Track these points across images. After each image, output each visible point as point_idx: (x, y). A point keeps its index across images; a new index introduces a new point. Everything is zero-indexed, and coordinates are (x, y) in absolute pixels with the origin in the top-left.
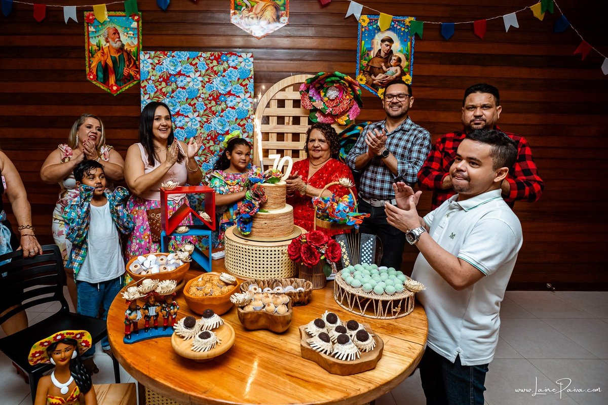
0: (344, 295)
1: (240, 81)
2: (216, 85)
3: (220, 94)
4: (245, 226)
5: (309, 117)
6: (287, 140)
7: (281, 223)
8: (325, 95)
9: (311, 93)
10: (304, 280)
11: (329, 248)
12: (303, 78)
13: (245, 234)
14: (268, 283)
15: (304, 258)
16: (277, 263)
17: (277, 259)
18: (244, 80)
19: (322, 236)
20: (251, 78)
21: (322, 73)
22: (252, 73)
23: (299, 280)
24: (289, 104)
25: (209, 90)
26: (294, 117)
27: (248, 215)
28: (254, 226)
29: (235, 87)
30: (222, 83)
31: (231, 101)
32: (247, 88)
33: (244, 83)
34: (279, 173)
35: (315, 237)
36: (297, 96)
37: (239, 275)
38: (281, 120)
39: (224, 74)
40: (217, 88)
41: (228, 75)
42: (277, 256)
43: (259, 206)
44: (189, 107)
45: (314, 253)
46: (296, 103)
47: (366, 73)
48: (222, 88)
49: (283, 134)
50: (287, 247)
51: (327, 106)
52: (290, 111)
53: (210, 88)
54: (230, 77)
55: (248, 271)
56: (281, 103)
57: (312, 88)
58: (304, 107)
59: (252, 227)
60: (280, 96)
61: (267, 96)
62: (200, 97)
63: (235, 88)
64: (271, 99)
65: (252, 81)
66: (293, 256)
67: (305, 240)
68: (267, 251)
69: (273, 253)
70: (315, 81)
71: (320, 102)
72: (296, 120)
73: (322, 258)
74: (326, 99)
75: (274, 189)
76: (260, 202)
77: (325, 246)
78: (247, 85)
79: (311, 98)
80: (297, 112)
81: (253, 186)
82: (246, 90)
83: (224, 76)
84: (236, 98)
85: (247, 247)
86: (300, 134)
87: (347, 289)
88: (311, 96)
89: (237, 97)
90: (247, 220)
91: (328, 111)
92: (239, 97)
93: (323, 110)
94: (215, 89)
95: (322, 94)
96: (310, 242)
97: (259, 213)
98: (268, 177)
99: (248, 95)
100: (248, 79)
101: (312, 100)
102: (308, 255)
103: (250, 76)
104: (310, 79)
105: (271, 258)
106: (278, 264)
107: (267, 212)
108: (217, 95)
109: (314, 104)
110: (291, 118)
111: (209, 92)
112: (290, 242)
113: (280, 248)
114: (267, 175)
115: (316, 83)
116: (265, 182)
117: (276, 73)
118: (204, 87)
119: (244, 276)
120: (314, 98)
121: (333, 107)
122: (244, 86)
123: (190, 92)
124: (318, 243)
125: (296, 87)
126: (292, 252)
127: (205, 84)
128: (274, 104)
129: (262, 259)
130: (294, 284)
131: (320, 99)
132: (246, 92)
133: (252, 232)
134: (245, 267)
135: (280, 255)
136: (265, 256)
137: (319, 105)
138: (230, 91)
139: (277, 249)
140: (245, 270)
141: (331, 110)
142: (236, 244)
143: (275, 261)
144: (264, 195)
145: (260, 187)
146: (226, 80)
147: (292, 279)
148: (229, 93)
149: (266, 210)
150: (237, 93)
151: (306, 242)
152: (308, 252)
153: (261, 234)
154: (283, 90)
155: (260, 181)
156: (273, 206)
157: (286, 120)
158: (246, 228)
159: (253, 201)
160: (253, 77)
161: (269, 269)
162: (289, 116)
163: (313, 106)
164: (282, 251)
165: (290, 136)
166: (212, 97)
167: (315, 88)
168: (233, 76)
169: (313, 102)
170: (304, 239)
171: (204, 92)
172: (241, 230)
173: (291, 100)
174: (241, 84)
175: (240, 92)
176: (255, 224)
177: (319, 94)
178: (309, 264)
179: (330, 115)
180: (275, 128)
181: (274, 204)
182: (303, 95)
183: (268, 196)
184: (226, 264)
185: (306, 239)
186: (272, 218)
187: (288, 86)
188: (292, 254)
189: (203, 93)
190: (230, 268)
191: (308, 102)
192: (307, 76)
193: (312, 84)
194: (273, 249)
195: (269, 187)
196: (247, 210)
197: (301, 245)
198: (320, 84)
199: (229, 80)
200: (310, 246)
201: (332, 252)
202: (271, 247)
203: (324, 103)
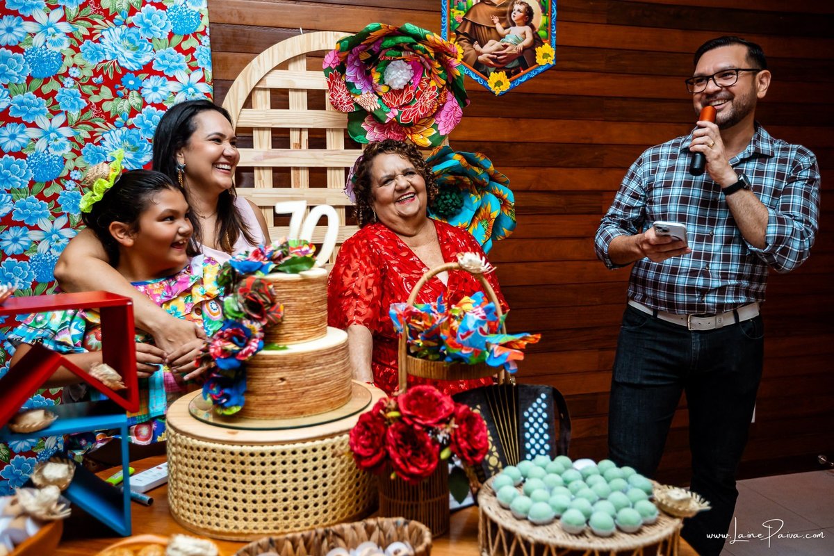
0: (513, 548)
1: (176, 40)
2: (110, 47)
3: (125, 70)
4: (226, 391)
5: (346, 131)
6: (298, 185)
7: (322, 374)
8: (382, 81)
9: (350, 74)
10: (401, 520)
11: (460, 428)
12: (329, 41)
13: (227, 413)
14: (306, 544)
15: (397, 461)
16: (320, 481)
17: (319, 473)
18: (186, 38)
19: (437, 399)
20: (203, 33)
21: (376, 25)
22: (206, 21)
23: (387, 522)
24: (298, 101)
25: (92, 59)
26: (311, 131)
27: (233, 362)
28: (250, 389)
29: (164, 56)
30: (126, 43)
31: (155, 89)
32: (193, 59)
33: (185, 46)
34: (306, 248)
35: (419, 401)
36: (318, 81)
37: (216, 528)
38: (281, 138)
39: (130, 19)
40: (114, 55)
41: (142, 22)
42: (319, 463)
43: (262, 335)
44: (37, 100)
45: (423, 443)
46: (316, 100)
47: (462, 36)
48: (129, 54)
49: (287, 170)
50: (346, 436)
51: (387, 105)
52: (298, 115)
53: (95, 55)
54: (147, 28)
55: (241, 514)
56: (280, 99)
57: (352, 62)
58: (336, 108)
59: (248, 393)
60: (278, 80)
61: (245, 78)
62: (66, 75)
63: (163, 58)
64: (254, 89)
65: (206, 40)
66: (366, 458)
67: (394, 414)
68: (294, 453)
69: (310, 456)
70: (359, 44)
71: (371, 95)
72: (317, 139)
73: (445, 454)
74: (384, 89)
75: (300, 288)
76: (264, 323)
77: (448, 423)
78: (192, 50)
79: (349, 86)
80: (317, 119)
81: (244, 282)
82: (193, 64)
83: (131, 25)
84: (168, 82)
85: (237, 449)
86: (329, 172)
87: (523, 529)
88: (350, 80)
89: (170, 79)
90: (232, 376)
91: (390, 116)
92: (174, 79)
93: (379, 114)
94: (108, 57)
95: (376, 77)
96: (410, 417)
97: (264, 352)
98: (279, 258)
99: (197, 75)
100: (195, 35)
101: (353, 91)
102: (407, 451)
103: (201, 29)
104: (347, 39)
105: (305, 470)
106: (325, 485)
107: (284, 348)
108: (115, 73)
109: (358, 99)
110: (305, 135)
111: (92, 64)
112: (352, 422)
113: (327, 441)
114: (278, 253)
115: (363, 50)
116: (274, 271)
117: (261, 30)
118: (77, 50)
119: (231, 528)
120: (358, 86)
121: (401, 107)
122: (186, 53)
123: (39, 61)
124: (432, 418)
125: (314, 58)
126: (364, 446)
127: (80, 43)
128: (262, 99)
129: (279, 477)
130: (375, 535)
131: (370, 88)
132: (193, 69)
133: (247, 404)
134: (231, 504)
135: (329, 461)
136: (289, 467)
137: (370, 102)
138: (150, 64)
139: (318, 443)
140: (232, 514)
141: (396, 112)
142: (203, 444)
143: (315, 478)
144: (273, 304)
145: (262, 283)
146: (138, 35)
147: (371, 522)
148: (148, 69)
149: (281, 344)
150: (169, 69)
151: (399, 419)
152: (406, 444)
153: (270, 410)
154: (284, 66)
155: (262, 268)
156: (298, 333)
157: (294, 137)
158: (228, 397)
159: (247, 323)
160: (208, 31)
161: (301, 502)
162: (301, 130)
163: (356, 104)
164: (333, 447)
165: (304, 175)
166: (100, 79)
167: (359, 61)
168: (155, 27)
169: (356, 94)
170: (390, 410)
171: (79, 62)
172: (215, 402)
173: (302, 90)
174: (179, 48)
175: (175, 68)
176: (255, 385)
177: (367, 77)
178: (412, 475)
179: (395, 125)
180: (267, 157)
181: (302, 325)
182: (332, 78)
183: (285, 307)
184: (174, 504)
185: (397, 409)
186: (299, 363)
187: (295, 59)
188: (363, 453)
189: (75, 66)
190: (188, 514)
191: (344, 96)
192: (337, 36)
193: (351, 53)
194: (309, 445)
195: (285, 282)
196: (230, 346)
197: (386, 427)
198: (371, 51)
199: (146, 36)
200: (412, 427)
201: (469, 438)
202: (304, 441)
203: (380, 97)
